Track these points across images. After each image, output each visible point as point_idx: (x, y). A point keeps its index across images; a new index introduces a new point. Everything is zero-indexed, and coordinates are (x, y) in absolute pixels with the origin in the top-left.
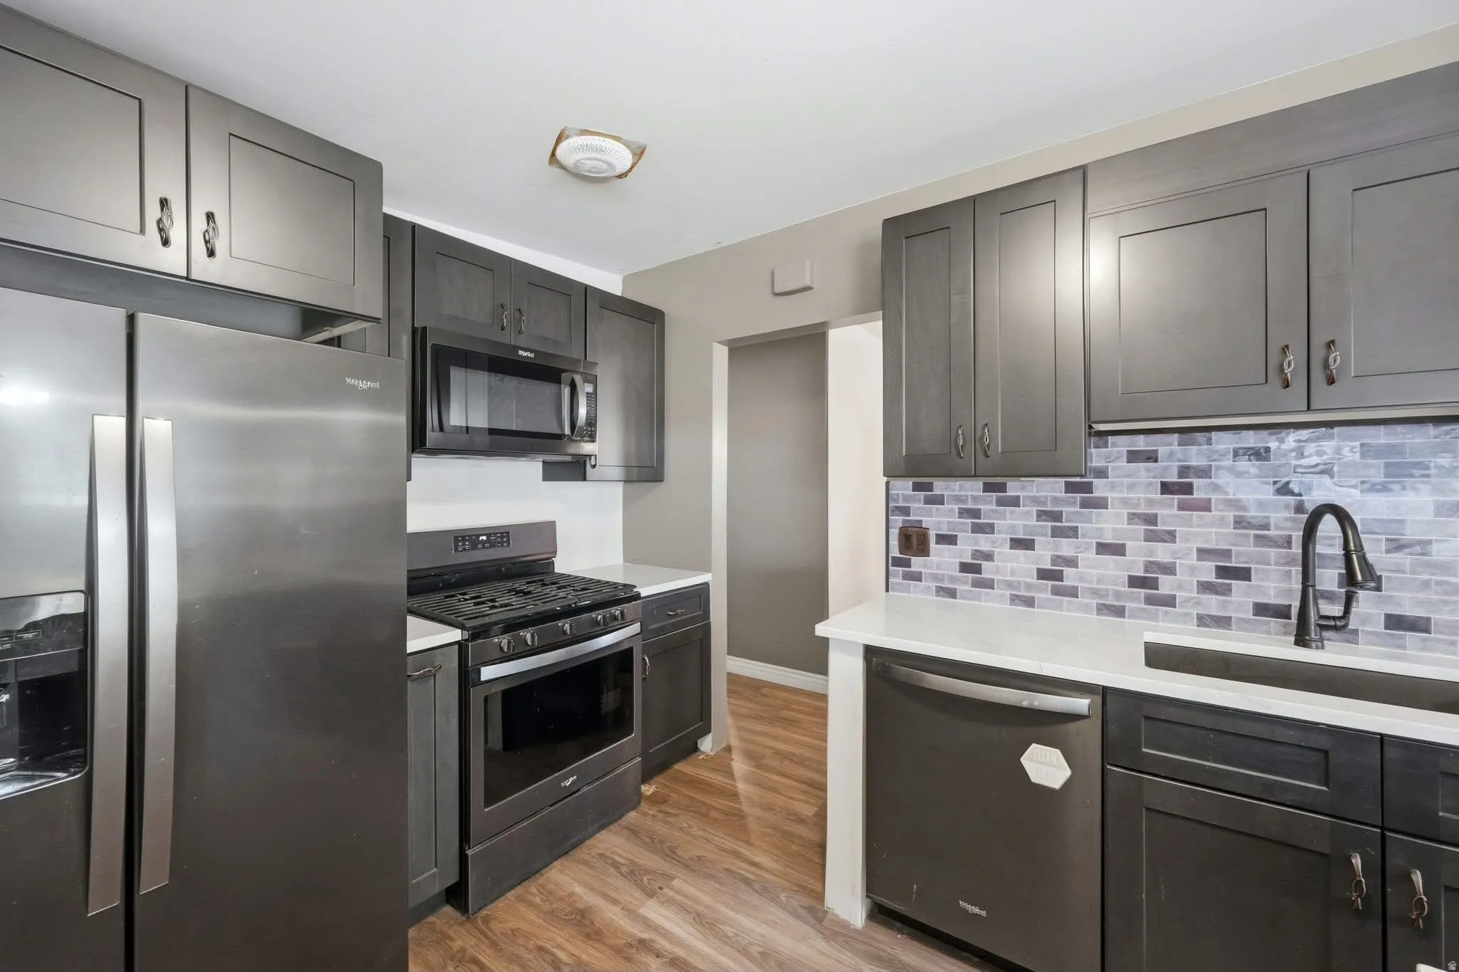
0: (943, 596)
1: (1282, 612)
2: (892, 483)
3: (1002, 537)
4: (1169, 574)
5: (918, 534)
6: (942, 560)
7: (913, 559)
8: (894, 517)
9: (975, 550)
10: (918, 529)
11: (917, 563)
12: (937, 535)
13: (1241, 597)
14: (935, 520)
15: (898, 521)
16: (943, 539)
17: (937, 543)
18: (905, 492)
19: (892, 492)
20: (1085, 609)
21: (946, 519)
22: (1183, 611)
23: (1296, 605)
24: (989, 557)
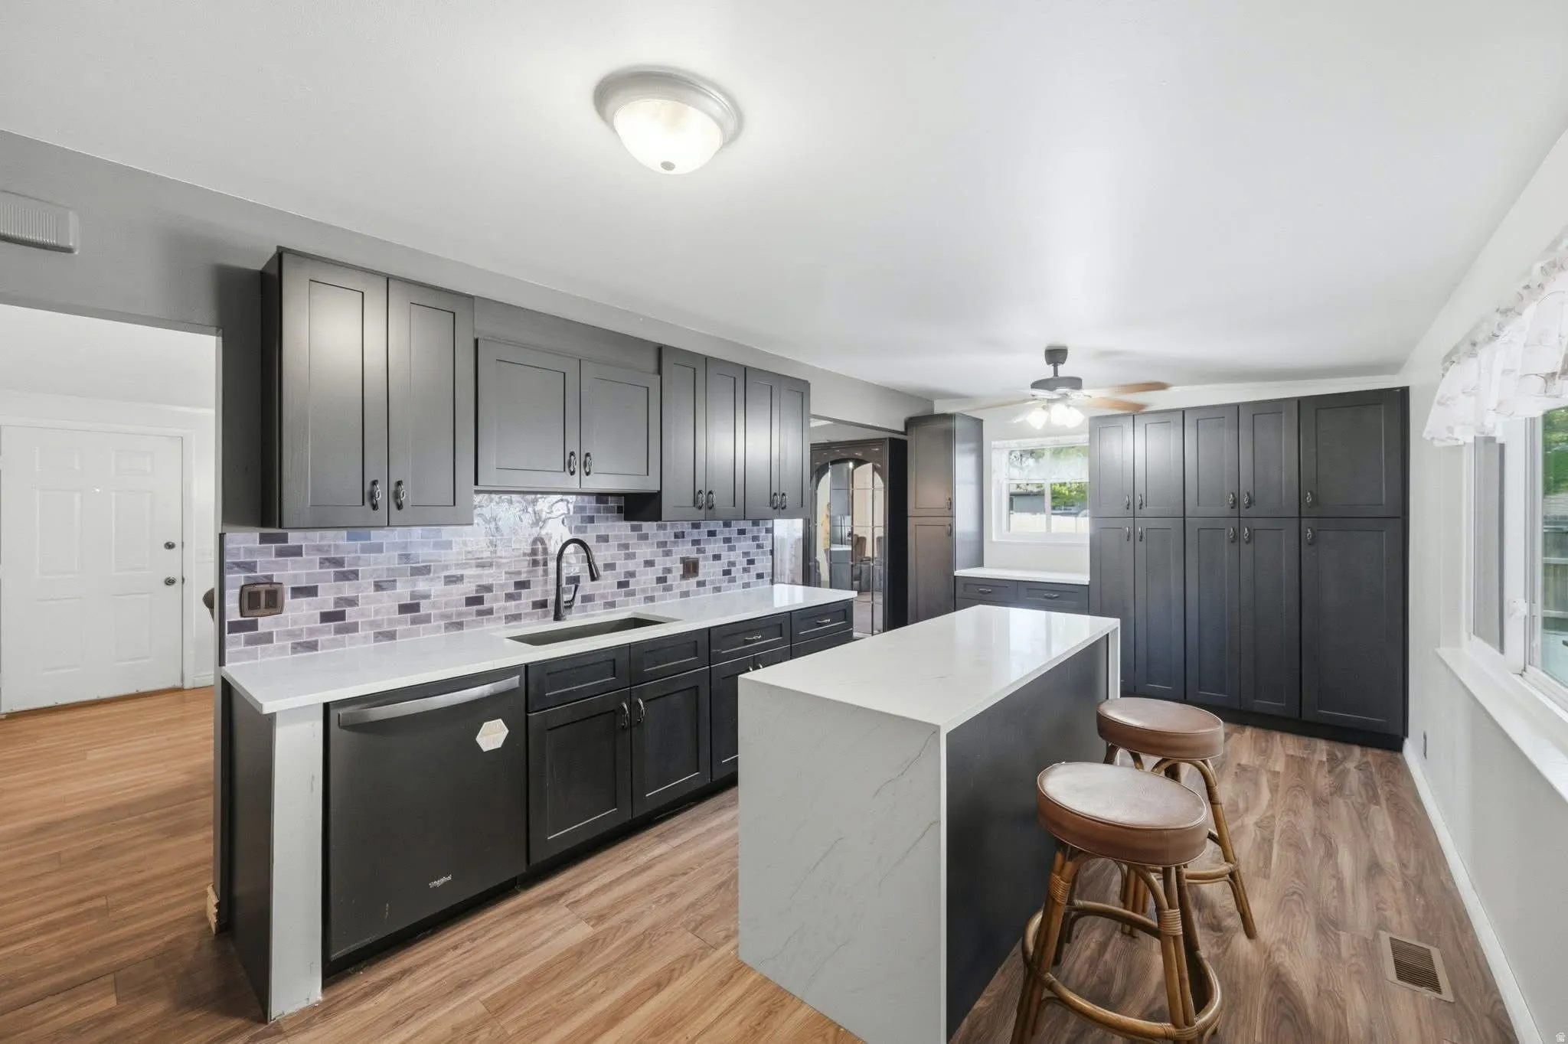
0: (302, 652)
1: (543, 604)
2: (228, 536)
3: (366, 583)
4: (489, 592)
5: (268, 592)
6: (298, 613)
7: (260, 620)
8: (231, 576)
9: (338, 598)
10: (267, 586)
11: (265, 623)
12: (293, 589)
13: (527, 598)
14: (288, 573)
15: (236, 580)
16: (298, 592)
17: (292, 598)
18: (251, 545)
19: (228, 546)
20: (437, 629)
21: (305, 572)
22: (498, 615)
23: (552, 598)
24: (352, 602)
